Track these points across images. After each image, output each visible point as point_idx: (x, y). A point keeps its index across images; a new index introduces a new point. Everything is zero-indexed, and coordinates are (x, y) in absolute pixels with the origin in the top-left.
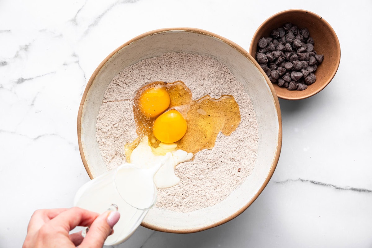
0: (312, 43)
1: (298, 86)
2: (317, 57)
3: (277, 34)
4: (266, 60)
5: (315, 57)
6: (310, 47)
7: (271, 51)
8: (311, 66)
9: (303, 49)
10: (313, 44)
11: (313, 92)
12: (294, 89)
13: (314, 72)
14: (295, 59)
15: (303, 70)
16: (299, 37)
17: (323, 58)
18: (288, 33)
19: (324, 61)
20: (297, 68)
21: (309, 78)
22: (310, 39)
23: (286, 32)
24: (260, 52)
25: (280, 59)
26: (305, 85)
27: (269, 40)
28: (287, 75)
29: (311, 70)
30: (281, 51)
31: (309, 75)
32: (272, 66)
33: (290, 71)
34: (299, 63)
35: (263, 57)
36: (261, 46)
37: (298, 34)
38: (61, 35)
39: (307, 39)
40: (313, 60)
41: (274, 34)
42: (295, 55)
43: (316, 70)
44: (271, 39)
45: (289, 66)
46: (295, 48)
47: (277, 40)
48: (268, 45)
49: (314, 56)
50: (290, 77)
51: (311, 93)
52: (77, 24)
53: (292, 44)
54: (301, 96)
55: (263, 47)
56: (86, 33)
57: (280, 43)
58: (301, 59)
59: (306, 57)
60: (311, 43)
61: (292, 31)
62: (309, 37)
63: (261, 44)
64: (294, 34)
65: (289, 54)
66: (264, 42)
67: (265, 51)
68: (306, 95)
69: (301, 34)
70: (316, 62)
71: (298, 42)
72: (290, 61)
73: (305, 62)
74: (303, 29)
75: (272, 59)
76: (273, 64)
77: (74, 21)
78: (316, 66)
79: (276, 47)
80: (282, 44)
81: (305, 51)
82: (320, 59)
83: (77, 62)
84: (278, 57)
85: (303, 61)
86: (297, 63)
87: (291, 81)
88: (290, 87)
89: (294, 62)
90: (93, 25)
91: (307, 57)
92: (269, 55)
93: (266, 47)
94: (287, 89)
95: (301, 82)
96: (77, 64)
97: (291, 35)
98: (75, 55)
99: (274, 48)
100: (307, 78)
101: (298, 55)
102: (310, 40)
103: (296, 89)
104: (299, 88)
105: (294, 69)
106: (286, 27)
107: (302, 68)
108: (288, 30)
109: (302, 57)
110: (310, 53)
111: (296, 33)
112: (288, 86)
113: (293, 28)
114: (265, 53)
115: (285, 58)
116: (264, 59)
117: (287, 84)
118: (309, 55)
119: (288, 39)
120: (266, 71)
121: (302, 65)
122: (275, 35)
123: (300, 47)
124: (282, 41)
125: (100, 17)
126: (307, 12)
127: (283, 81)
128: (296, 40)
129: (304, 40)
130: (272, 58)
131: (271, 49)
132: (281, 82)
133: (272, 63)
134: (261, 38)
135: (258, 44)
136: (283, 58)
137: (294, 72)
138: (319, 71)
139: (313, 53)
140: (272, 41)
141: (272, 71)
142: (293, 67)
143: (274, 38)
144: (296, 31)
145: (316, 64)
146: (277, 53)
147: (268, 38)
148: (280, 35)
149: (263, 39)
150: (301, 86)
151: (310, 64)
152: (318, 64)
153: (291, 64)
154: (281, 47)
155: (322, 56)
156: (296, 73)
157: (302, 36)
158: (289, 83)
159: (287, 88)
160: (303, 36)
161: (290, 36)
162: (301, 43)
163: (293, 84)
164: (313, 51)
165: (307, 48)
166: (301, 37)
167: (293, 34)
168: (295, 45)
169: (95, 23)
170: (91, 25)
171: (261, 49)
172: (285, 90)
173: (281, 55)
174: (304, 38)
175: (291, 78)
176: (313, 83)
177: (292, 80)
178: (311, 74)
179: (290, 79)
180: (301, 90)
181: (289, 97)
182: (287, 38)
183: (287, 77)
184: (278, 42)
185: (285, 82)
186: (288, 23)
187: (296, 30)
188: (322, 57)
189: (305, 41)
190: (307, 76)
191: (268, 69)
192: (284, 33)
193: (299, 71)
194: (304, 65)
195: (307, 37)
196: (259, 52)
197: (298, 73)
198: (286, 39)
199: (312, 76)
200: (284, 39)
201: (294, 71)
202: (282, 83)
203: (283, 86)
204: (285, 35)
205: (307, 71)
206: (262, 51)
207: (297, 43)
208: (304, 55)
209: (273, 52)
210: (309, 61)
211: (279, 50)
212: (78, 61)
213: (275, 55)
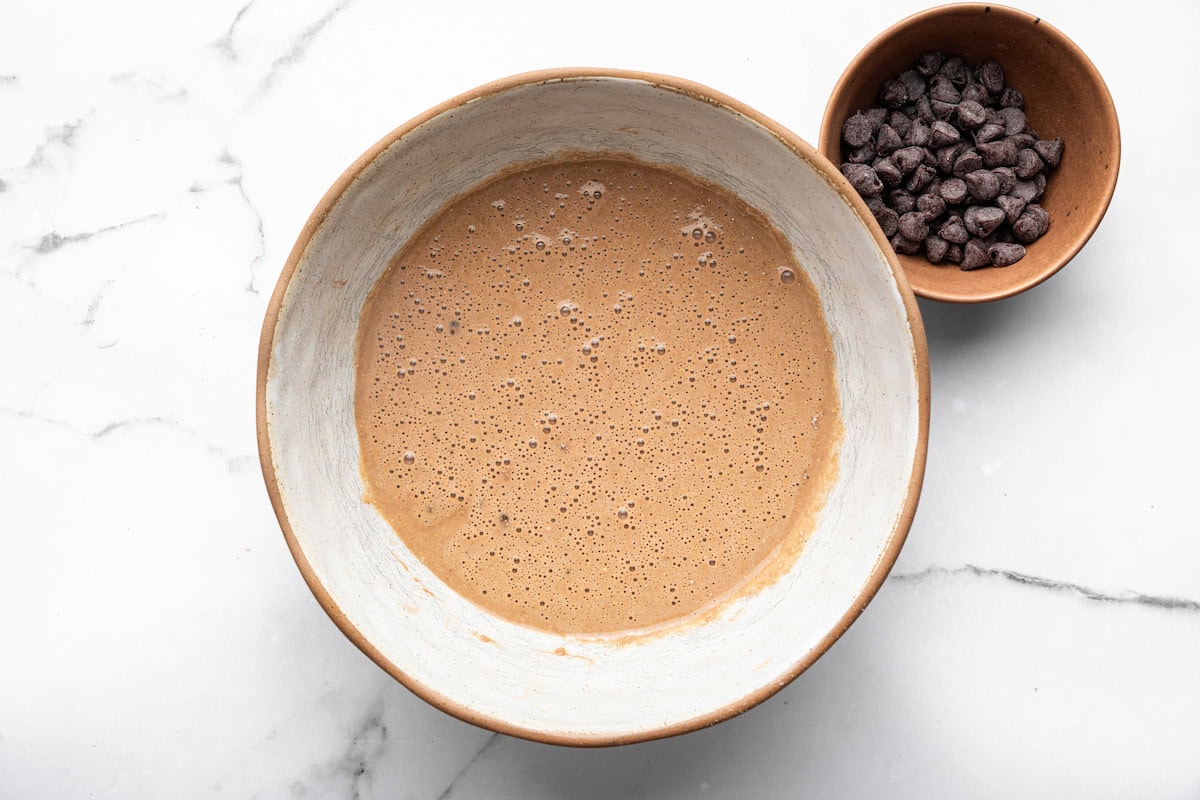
0: (1018, 104)
1: (994, 254)
2: (1042, 150)
3: (898, 92)
4: (877, 183)
5: (1036, 151)
6: (1016, 120)
7: (888, 152)
8: (1025, 180)
9: (992, 129)
10: (1023, 108)
11: (1046, 266)
12: (981, 264)
13: (1039, 200)
14: (970, 166)
15: (1002, 199)
16: (974, 92)
17: (1062, 150)
18: (936, 83)
19: (1067, 159)
20: (983, 194)
21: (1028, 221)
22: (1010, 93)
23: (930, 83)
24: (853, 162)
25: (922, 173)
26: (1016, 246)
27: (876, 116)
28: (953, 222)
29: (1028, 193)
30: (922, 146)
31: (1025, 211)
32: (900, 199)
33: (960, 207)
34: (987, 176)
35: (866, 175)
36: (854, 142)
37: (966, 83)
38: (183, 93)
39: (1001, 93)
40: (1031, 160)
41: (890, 96)
42: (969, 155)
43: (1046, 190)
44: (882, 113)
45: (954, 191)
46: (969, 132)
47: (901, 114)
48: (876, 134)
49: (1031, 146)
50: (964, 225)
51: (1040, 271)
52: (234, 57)
53: (954, 119)
54: (1011, 285)
55: (860, 143)
56: (267, 84)
57: (916, 121)
58: (991, 162)
59: (1006, 154)
60: (1015, 107)
61: (946, 75)
62: (1005, 86)
63: (854, 134)
64: (953, 83)
65: (949, 153)
66: (862, 125)
67: (869, 155)
68: (1026, 278)
69: (978, 82)
70: (1042, 164)
71: (972, 112)
72: (954, 177)
73: (1008, 172)
74: (983, 64)
75: (896, 179)
76: (900, 195)
77: (226, 45)
78: (1043, 178)
79: (903, 138)
80: (923, 124)
81: (1000, 137)
82: (1052, 155)
83: (237, 181)
84: (916, 169)
85: (999, 170)
86: (982, 180)
87: (970, 239)
88: (967, 260)
89: (969, 175)
90: (288, 59)
91: (1011, 152)
92: (886, 165)
93: (871, 140)
94: (958, 268)
95: (1000, 240)
96: (235, 188)
97: (945, 89)
98: (227, 159)
99: (898, 139)
100: (1019, 222)
101: (979, 152)
102: (1009, 98)
103: (990, 262)
104: (998, 260)
105: (974, 198)
106: (926, 67)
107: (999, 194)
108: (933, 75)
109: (994, 154)
110: (1018, 137)
111: (959, 79)
112: (963, 259)
113: (949, 65)
114: (870, 162)
115: (938, 168)
116: (870, 182)
117: (956, 252)
118: (1017, 146)
119: (939, 105)
120: (882, 220)
121: (998, 184)
122: (894, 99)
123: (981, 126)
124: (920, 113)
125: (311, 33)
126: (988, 9)
127: (943, 245)
128: (965, 104)
129: (990, 101)
130: (896, 172)
131: (890, 145)
132: (938, 247)
133: (899, 191)
134: (851, 113)
135: (842, 135)
136: (929, 172)
137: (973, 209)
138: (1054, 194)
139: (1029, 138)
140: (888, 121)
141: (900, 215)
142: (968, 194)
143: (892, 108)
144: (959, 75)
145: (1041, 171)
146: (911, 156)
147: (873, 111)
148: (908, 95)
149: (858, 118)
150: (1006, 250)
151: (1024, 173)
152: (1049, 170)
153: (961, 183)
154: (920, 134)
155: (1058, 143)
156: (981, 211)
157: (983, 89)
158: (962, 246)
159: (958, 263)
160: (987, 88)
161: (942, 92)
162: (984, 112)
163: (975, 247)
164: (1024, 131)
165: (1004, 125)
166: (978, 90)
167: (951, 84)
168: (963, 122)
169: (296, 54)
170: (281, 61)
171: (854, 150)
172: (954, 272)
173: (924, 161)
174: (991, 93)
175: (966, 228)
176: (1040, 236)
177: (972, 236)
178: (1031, 207)
179: (966, 234)
180: (1007, 264)
181: (971, 293)
182: (933, 101)
183: (953, 229)
184: (907, 120)
185: (951, 244)
186: (930, 52)
187: (958, 71)
188: (1057, 146)
189: (994, 102)
190: (1020, 215)
191: (888, 210)
192: (923, 86)
193: (992, 202)
194: (1003, 180)
195: (997, 88)
196: (849, 162)
197: (988, 209)
198: (932, 106)
199: (1036, 213)
200: (925, 107)
201: (973, 205)
202: (941, 251)
203: (945, 261)
204: (927, 90)
205: (1016, 202)
206: (860, 156)
207: (969, 113)
208: (1000, 149)
209: (897, 154)
210: (1016, 165)
211: (916, 145)
212: (240, 179)
213: (904, 163)
